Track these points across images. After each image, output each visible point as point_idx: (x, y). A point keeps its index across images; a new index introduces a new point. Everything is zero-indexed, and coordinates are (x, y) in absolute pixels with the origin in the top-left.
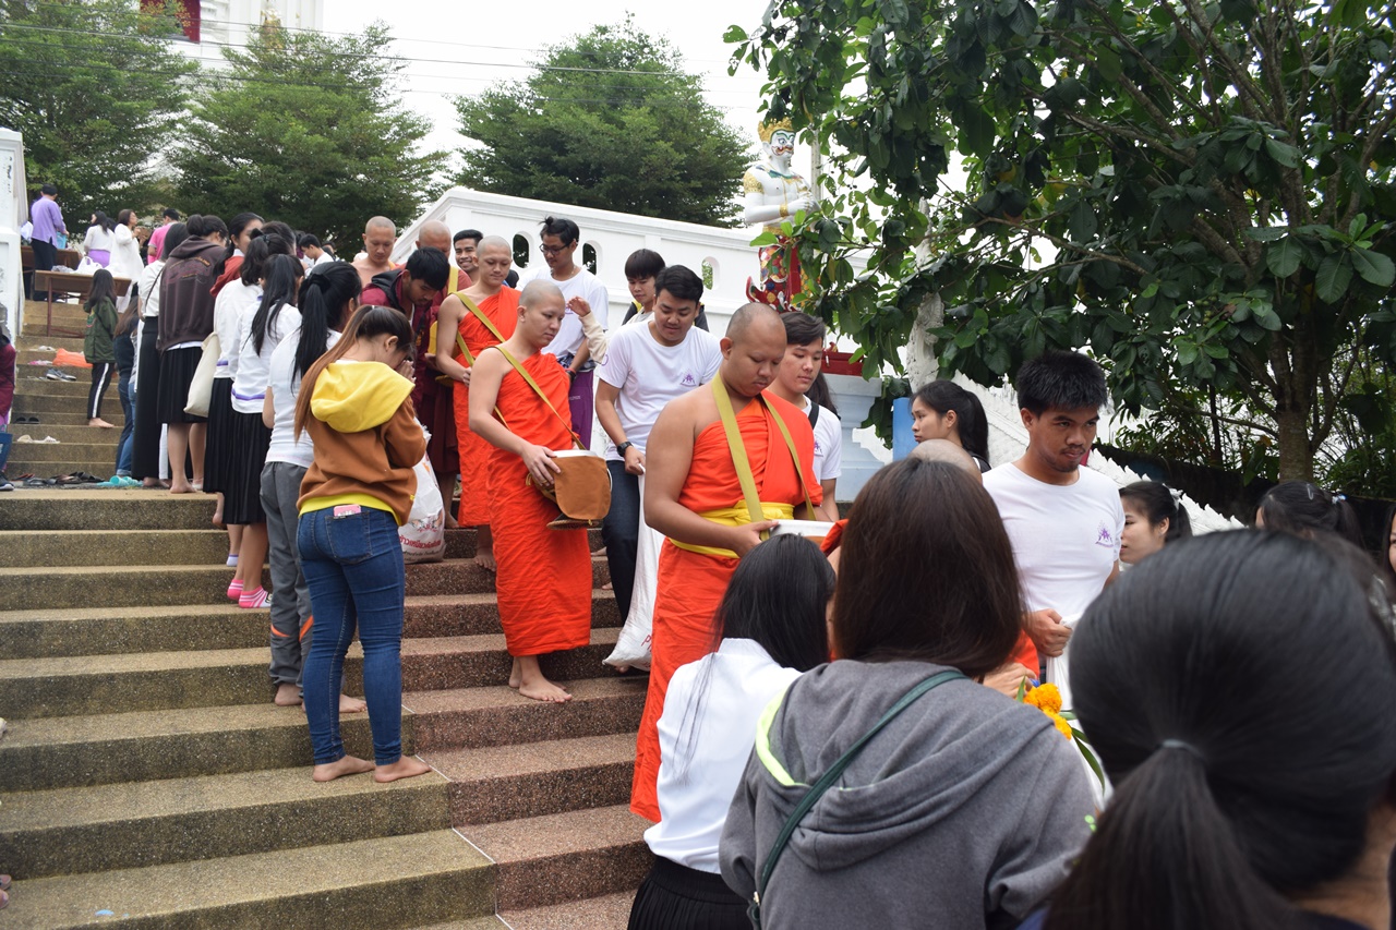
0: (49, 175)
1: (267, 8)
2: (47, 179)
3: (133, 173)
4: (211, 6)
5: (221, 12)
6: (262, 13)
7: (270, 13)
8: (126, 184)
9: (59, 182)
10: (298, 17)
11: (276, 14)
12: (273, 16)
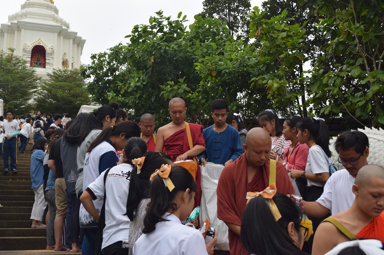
0: (8, 105)
1: (64, 56)
2: (7, 106)
3: (26, 104)
4: (49, 58)
5: (51, 59)
6: (63, 58)
7: (65, 58)
8: (24, 106)
9: (9, 107)
10: (73, 58)
11: (66, 58)
12: (66, 59)
